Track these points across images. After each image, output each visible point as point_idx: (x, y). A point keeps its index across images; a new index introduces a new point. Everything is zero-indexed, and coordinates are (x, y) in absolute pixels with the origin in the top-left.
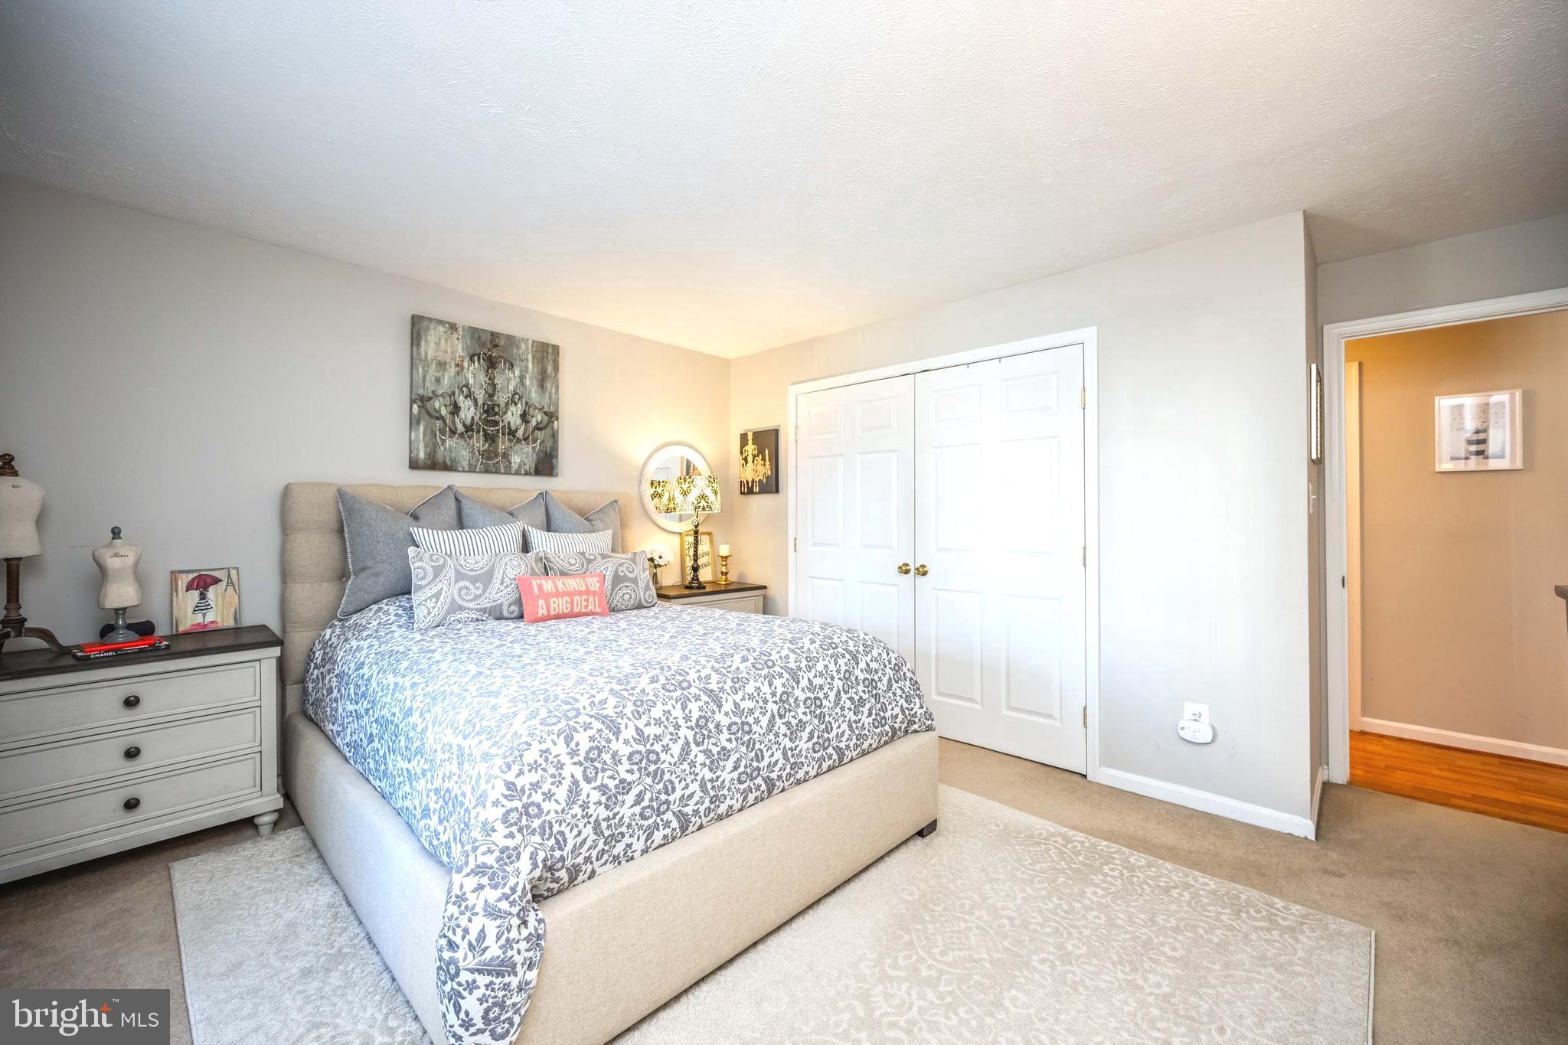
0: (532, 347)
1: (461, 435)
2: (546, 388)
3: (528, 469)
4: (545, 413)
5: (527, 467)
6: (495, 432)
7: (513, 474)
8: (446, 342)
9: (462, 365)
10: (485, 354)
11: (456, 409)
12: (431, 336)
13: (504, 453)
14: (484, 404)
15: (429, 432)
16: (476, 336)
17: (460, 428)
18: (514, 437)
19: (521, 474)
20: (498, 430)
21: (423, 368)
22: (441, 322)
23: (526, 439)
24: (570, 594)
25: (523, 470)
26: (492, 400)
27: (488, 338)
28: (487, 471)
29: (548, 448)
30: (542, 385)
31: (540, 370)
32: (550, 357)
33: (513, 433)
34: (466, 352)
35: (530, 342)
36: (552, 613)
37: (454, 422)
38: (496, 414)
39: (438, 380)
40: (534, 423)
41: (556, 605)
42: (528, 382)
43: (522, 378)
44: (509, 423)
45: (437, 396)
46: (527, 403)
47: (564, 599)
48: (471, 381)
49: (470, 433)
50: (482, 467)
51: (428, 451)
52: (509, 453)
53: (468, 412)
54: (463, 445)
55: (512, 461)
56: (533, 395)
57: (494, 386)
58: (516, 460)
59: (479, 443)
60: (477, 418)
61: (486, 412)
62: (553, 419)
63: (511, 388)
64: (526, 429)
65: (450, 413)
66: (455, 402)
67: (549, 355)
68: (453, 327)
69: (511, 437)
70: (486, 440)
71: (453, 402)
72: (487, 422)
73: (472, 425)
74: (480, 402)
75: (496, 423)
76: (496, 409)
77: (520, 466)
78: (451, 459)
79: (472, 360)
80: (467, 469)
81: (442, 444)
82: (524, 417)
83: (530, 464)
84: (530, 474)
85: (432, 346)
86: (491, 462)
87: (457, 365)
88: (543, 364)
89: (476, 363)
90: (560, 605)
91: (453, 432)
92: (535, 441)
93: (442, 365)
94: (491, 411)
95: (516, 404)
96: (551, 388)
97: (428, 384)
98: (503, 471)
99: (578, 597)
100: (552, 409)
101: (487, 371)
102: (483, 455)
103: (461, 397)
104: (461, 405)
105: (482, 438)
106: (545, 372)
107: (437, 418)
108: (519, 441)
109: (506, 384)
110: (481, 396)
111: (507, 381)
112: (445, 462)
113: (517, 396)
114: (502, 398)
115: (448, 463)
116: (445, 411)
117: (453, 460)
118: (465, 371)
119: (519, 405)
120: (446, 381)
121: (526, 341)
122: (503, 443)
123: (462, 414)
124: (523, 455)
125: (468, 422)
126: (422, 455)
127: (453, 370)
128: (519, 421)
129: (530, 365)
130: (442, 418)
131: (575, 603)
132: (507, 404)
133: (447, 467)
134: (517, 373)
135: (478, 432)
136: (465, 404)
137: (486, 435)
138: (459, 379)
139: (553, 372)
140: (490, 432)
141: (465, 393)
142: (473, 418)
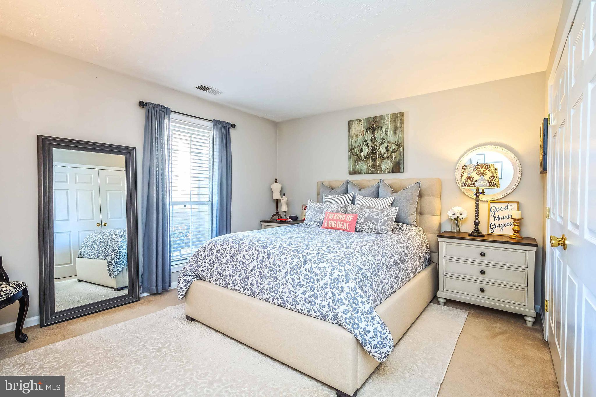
0: (390, 117)
1: (363, 160)
2: (397, 133)
3: (389, 171)
4: (396, 145)
5: (388, 170)
6: (375, 157)
7: (383, 173)
8: (358, 127)
9: (363, 134)
10: (371, 127)
11: (361, 150)
12: (353, 126)
13: (379, 165)
14: (371, 147)
15: (353, 161)
16: (368, 121)
17: (363, 158)
18: (383, 157)
19: (386, 173)
20: (377, 156)
21: (351, 139)
22: (356, 120)
23: (388, 158)
24: (337, 220)
25: (387, 171)
26: (374, 145)
27: (372, 120)
28: (373, 173)
29: (398, 160)
30: (395, 133)
31: (394, 126)
32: (399, 119)
33: (382, 156)
34: (364, 128)
35: (389, 115)
36: (329, 226)
37: (361, 156)
38: (376, 149)
39: (356, 142)
40: (391, 150)
41: (331, 224)
42: (388, 133)
43: (386, 132)
44: (381, 152)
45: (355, 147)
46: (388, 142)
47: (334, 222)
48: (367, 139)
49: (366, 159)
50: (371, 171)
51: (353, 168)
52: (381, 164)
53: (366, 151)
54: (364, 164)
55: (382, 168)
56: (391, 138)
57: (375, 138)
58: (384, 167)
59: (370, 162)
60: (369, 153)
61: (372, 150)
62: (400, 147)
63: (381, 137)
64: (388, 154)
65: (360, 153)
66: (361, 148)
67: (398, 118)
68: (360, 120)
69: (382, 158)
70: (372, 161)
71: (361, 149)
72: (372, 153)
73: (367, 155)
74: (370, 146)
75: (376, 153)
76: (376, 148)
77: (385, 170)
78: (360, 169)
79: (367, 131)
80: (366, 173)
81: (357, 165)
82: (387, 149)
83: (390, 168)
84: (390, 173)
85: (354, 130)
86: (374, 169)
87: (362, 134)
88: (395, 123)
89: (368, 131)
90: (332, 224)
91: (361, 160)
92: (392, 158)
93: (357, 136)
94: (374, 149)
95: (384, 144)
96: (399, 132)
97: (353, 144)
98: (379, 173)
99: (339, 222)
100: (400, 142)
101: (372, 133)
102: (371, 167)
103: (363, 146)
104: (363, 149)
105: (371, 160)
106: (397, 126)
107: (356, 156)
108: (385, 159)
109: (379, 136)
110: (370, 143)
111: (380, 135)
112: (358, 171)
113: (384, 140)
114: (377, 143)
115: (360, 172)
116: (358, 152)
117: (361, 170)
118: (364, 135)
119: (385, 144)
120: (358, 142)
121: (387, 115)
122: (379, 161)
123: (363, 152)
124: (387, 165)
125: (366, 155)
126: (351, 170)
127: (360, 137)
128: (385, 150)
129: (389, 125)
130: (357, 155)
131: (338, 224)
132: (380, 144)
133: (359, 173)
134: (384, 130)
135: (369, 158)
136: (364, 148)
137: (372, 159)
138: (362, 139)
139: (400, 125)
140: (373, 157)
141: (364, 144)
142: (367, 153)
